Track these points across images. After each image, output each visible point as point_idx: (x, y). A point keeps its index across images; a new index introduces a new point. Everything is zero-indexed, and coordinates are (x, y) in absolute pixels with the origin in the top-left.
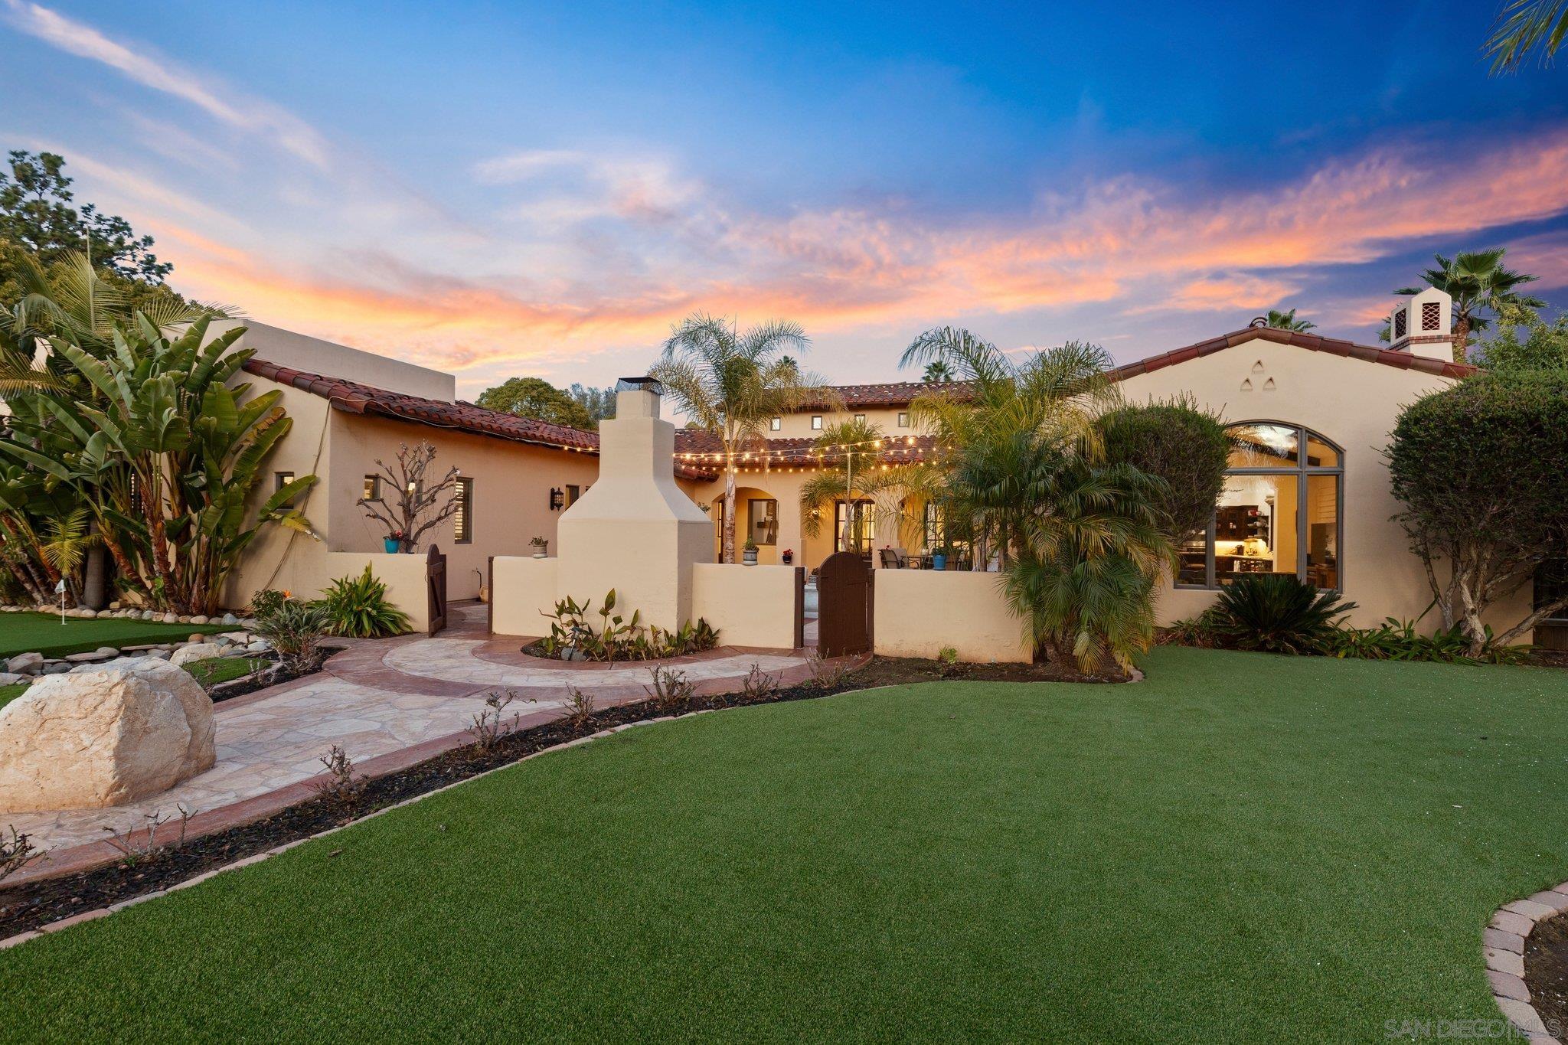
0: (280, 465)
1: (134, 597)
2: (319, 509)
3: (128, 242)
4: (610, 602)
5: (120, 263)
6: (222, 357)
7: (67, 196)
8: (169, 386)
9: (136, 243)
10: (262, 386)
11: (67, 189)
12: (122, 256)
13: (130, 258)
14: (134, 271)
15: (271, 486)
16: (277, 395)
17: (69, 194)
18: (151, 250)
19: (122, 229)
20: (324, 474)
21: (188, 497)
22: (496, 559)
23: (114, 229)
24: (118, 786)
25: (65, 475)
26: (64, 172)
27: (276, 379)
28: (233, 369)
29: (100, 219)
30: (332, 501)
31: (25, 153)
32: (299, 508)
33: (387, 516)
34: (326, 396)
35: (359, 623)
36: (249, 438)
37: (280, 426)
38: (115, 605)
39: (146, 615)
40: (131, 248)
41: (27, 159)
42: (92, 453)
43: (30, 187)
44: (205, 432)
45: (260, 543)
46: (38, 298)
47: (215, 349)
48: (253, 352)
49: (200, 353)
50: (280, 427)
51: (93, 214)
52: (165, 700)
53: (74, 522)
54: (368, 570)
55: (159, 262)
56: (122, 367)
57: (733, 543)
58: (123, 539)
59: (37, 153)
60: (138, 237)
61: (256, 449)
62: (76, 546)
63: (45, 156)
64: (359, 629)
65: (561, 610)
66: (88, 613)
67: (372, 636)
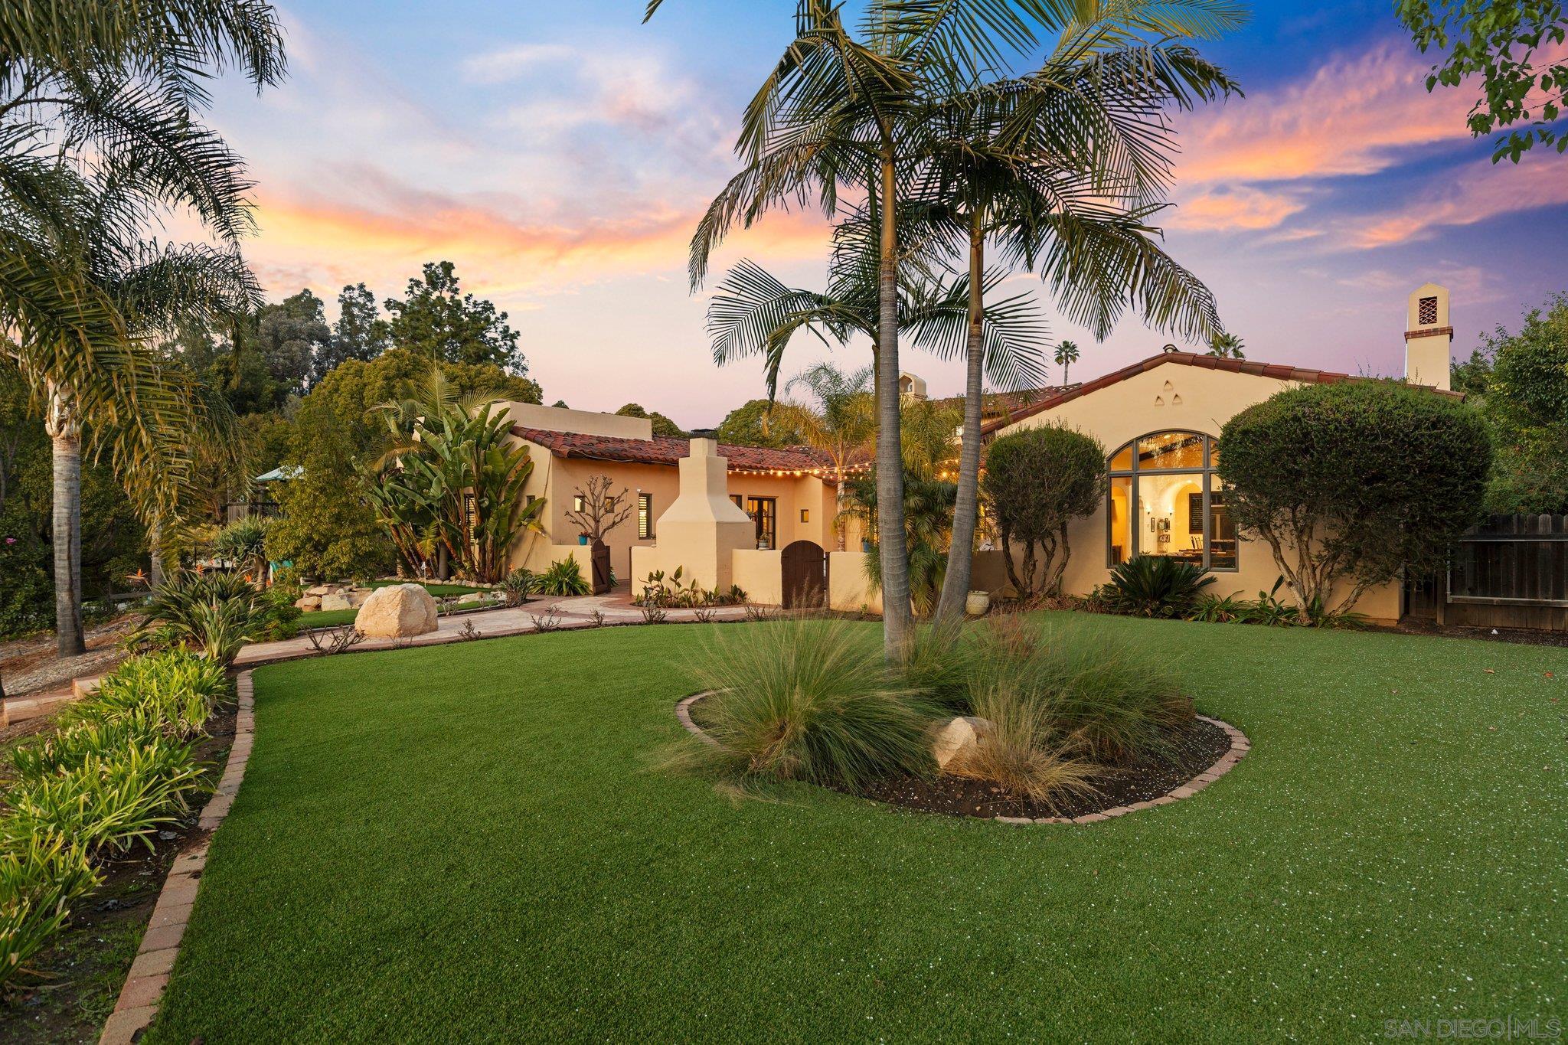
0: (529, 492)
1: (461, 573)
2: (548, 518)
3: (493, 318)
4: (678, 574)
5: (488, 335)
6: (498, 427)
7: (456, 291)
8: (466, 450)
9: (497, 318)
10: (520, 442)
11: (456, 286)
12: (488, 330)
13: (493, 330)
14: (496, 340)
15: (525, 504)
16: (526, 448)
17: (457, 289)
18: (506, 322)
19: (488, 309)
20: (549, 497)
21: (484, 514)
22: (634, 549)
23: (485, 309)
24: (399, 630)
25: (424, 503)
26: (454, 274)
27: (526, 438)
28: (505, 433)
29: (475, 304)
30: (553, 513)
31: (432, 264)
32: (538, 518)
33: (582, 521)
34: (549, 448)
35: (561, 587)
36: (512, 478)
37: (528, 466)
38: (453, 578)
39: (464, 583)
40: (494, 323)
41: (433, 267)
42: (434, 491)
43: (435, 289)
44: (486, 474)
45: (520, 539)
46: (411, 401)
47: (494, 423)
48: (515, 422)
49: (487, 425)
50: (528, 468)
51: (472, 301)
52: (417, 600)
53: (432, 529)
54: (571, 556)
55: (512, 331)
56: (446, 441)
57: (844, 537)
58: (453, 539)
59: (437, 263)
60: (498, 314)
61: (515, 482)
62: (433, 542)
63: (443, 264)
64: (560, 591)
65: (651, 578)
66: (439, 582)
67: (568, 595)
